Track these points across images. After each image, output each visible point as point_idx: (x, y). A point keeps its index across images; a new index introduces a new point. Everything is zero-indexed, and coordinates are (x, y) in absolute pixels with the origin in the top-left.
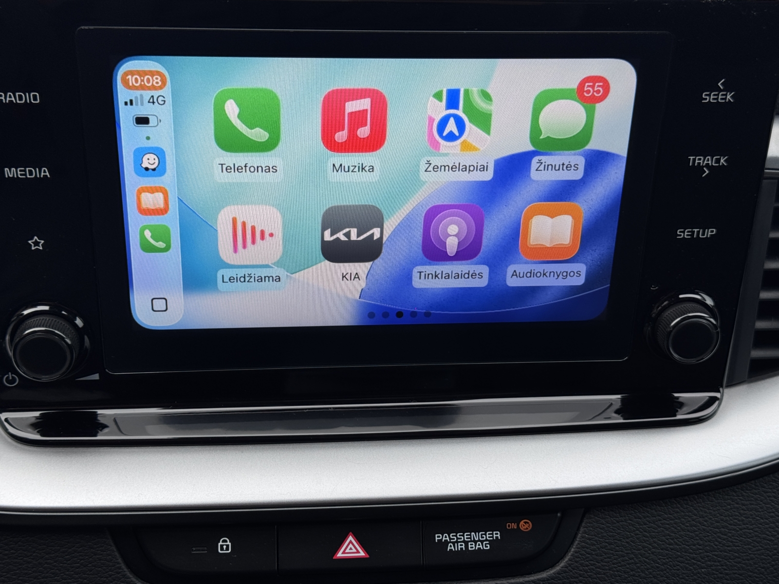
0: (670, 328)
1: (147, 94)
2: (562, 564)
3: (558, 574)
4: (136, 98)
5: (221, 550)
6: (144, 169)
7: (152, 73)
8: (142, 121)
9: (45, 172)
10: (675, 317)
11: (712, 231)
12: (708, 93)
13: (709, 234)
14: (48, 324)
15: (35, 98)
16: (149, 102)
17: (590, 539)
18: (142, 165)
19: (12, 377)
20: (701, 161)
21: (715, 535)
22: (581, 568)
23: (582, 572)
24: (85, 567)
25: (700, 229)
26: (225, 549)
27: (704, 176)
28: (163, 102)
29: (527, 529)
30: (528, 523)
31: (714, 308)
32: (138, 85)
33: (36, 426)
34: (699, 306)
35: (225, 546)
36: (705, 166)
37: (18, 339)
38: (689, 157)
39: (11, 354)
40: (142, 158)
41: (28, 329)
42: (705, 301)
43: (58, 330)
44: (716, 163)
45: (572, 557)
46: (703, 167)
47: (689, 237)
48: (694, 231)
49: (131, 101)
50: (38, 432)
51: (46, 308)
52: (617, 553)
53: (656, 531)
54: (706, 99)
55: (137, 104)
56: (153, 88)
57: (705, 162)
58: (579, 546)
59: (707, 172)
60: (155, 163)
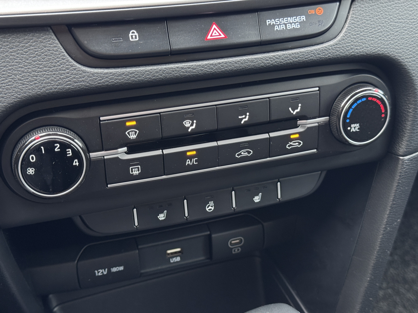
2: (341, 35)
3: (339, 41)
5: (132, 39)
17: (356, 18)
22: (352, 37)
29: (320, 13)
30: (321, 9)
35: (134, 36)
45: (347, 30)
52: (371, 26)
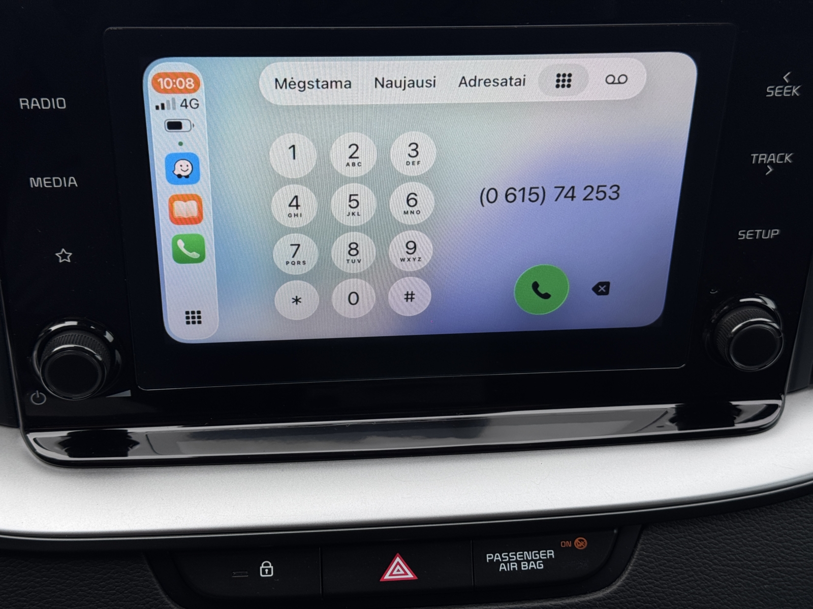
0: (731, 334)
1: (180, 98)
2: (619, 583)
3: (615, 593)
4: (168, 102)
5: (263, 574)
6: (176, 177)
7: (185, 75)
8: (175, 126)
9: (72, 181)
10: (736, 323)
11: (776, 232)
12: (773, 87)
13: (772, 234)
14: (78, 341)
15: (61, 104)
16: (181, 106)
17: (648, 557)
18: (175, 172)
19: (40, 395)
20: (765, 159)
21: (778, 550)
22: (639, 587)
23: (640, 591)
24: (121, 593)
25: (763, 229)
26: (267, 573)
27: (767, 174)
28: (196, 106)
29: (582, 547)
30: (583, 541)
31: (777, 312)
32: (170, 87)
33: (64, 444)
34: (761, 311)
35: (267, 569)
36: (769, 164)
37: (47, 357)
38: (752, 155)
39: (39, 373)
40: (175, 165)
41: (57, 346)
42: (767, 304)
43: (88, 347)
44: (780, 160)
45: (629, 576)
46: (766, 164)
47: (751, 238)
48: (757, 232)
49: (163, 105)
50: (66, 451)
51: (75, 323)
52: (676, 570)
53: (717, 547)
54: (770, 93)
55: (169, 108)
56: (186, 91)
57: (769, 160)
58: (636, 564)
59: (771, 170)
60: (188, 169)
